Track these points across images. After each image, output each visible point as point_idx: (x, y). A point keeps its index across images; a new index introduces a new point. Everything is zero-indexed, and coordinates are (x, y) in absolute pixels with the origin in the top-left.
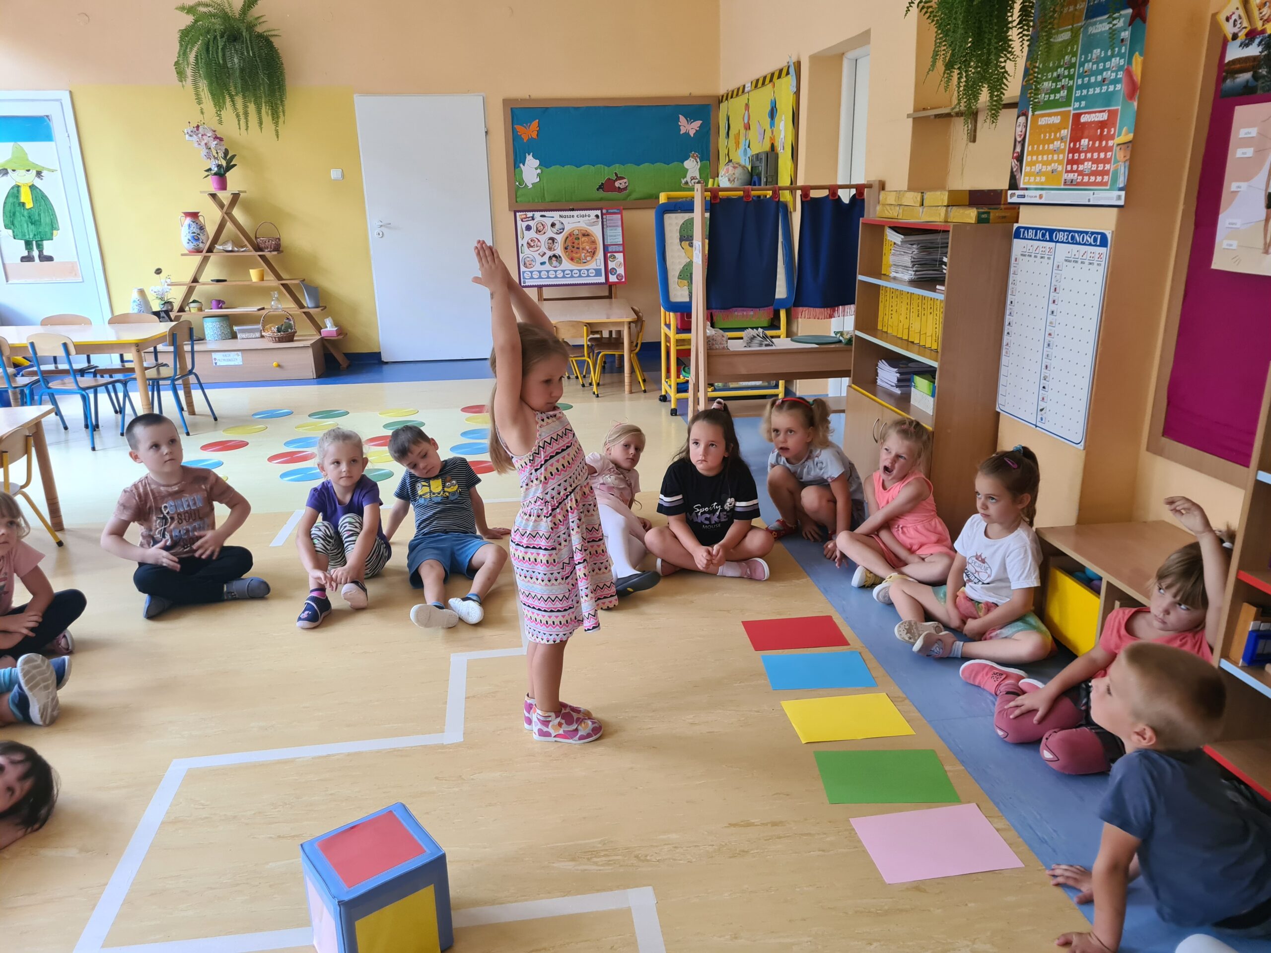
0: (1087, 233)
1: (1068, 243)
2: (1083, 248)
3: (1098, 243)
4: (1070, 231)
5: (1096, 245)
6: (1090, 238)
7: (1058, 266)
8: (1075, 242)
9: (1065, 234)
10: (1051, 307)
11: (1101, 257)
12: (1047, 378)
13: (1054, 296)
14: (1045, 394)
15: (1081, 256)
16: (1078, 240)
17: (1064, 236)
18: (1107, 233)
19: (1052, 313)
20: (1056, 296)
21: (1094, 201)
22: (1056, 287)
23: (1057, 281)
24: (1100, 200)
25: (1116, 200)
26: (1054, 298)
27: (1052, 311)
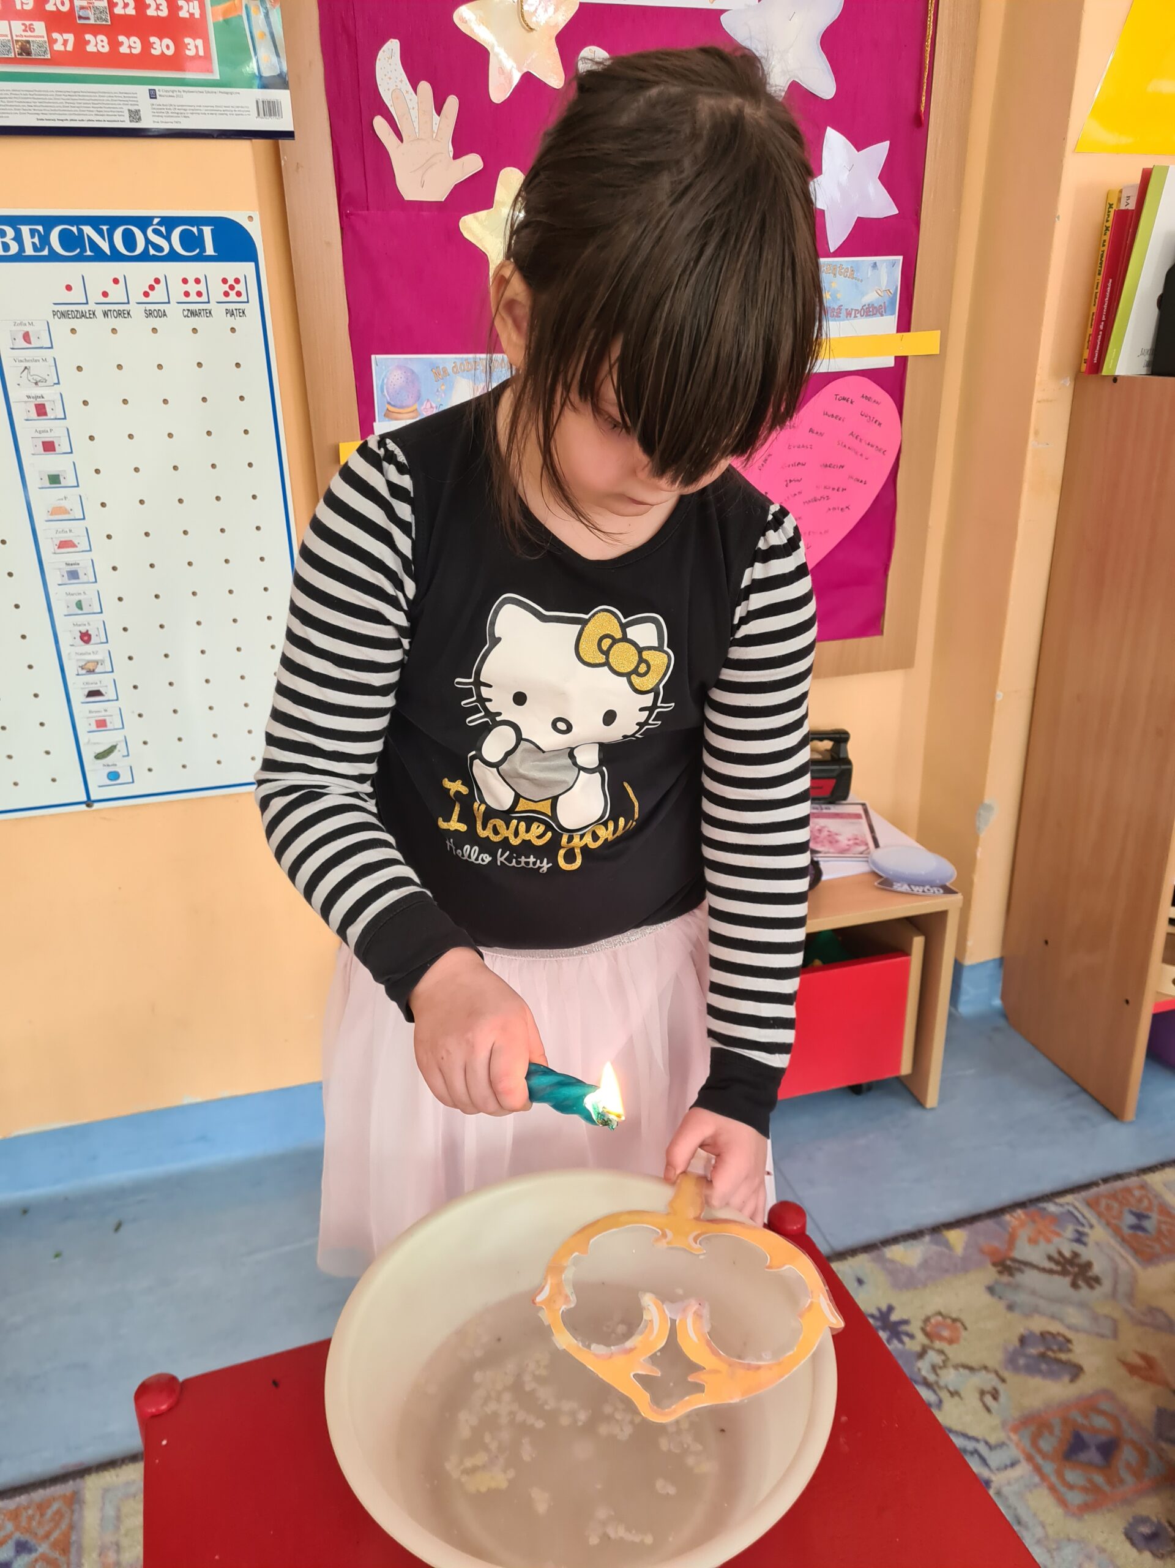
0: (143, 223)
1: (53, 257)
2: (140, 273)
3: (210, 250)
4: (49, 222)
5: (201, 258)
6: (168, 238)
7: (26, 337)
8: (89, 253)
9: (25, 230)
10: (39, 465)
11: (236, 290)
12: (100, 664)
13: (44, 431)
14: (106, 711)
15: (137, 295)
16: (105, 246)
17: (18, 238)
18: (240, 218)
19: (55, 479)
20: (51, 428)
21: (160, 119)
22: (39, 401)
23: (39, 384)
24: (186, 115)
25: (259, 115)
26: (43, 435)
27: (49, 476)
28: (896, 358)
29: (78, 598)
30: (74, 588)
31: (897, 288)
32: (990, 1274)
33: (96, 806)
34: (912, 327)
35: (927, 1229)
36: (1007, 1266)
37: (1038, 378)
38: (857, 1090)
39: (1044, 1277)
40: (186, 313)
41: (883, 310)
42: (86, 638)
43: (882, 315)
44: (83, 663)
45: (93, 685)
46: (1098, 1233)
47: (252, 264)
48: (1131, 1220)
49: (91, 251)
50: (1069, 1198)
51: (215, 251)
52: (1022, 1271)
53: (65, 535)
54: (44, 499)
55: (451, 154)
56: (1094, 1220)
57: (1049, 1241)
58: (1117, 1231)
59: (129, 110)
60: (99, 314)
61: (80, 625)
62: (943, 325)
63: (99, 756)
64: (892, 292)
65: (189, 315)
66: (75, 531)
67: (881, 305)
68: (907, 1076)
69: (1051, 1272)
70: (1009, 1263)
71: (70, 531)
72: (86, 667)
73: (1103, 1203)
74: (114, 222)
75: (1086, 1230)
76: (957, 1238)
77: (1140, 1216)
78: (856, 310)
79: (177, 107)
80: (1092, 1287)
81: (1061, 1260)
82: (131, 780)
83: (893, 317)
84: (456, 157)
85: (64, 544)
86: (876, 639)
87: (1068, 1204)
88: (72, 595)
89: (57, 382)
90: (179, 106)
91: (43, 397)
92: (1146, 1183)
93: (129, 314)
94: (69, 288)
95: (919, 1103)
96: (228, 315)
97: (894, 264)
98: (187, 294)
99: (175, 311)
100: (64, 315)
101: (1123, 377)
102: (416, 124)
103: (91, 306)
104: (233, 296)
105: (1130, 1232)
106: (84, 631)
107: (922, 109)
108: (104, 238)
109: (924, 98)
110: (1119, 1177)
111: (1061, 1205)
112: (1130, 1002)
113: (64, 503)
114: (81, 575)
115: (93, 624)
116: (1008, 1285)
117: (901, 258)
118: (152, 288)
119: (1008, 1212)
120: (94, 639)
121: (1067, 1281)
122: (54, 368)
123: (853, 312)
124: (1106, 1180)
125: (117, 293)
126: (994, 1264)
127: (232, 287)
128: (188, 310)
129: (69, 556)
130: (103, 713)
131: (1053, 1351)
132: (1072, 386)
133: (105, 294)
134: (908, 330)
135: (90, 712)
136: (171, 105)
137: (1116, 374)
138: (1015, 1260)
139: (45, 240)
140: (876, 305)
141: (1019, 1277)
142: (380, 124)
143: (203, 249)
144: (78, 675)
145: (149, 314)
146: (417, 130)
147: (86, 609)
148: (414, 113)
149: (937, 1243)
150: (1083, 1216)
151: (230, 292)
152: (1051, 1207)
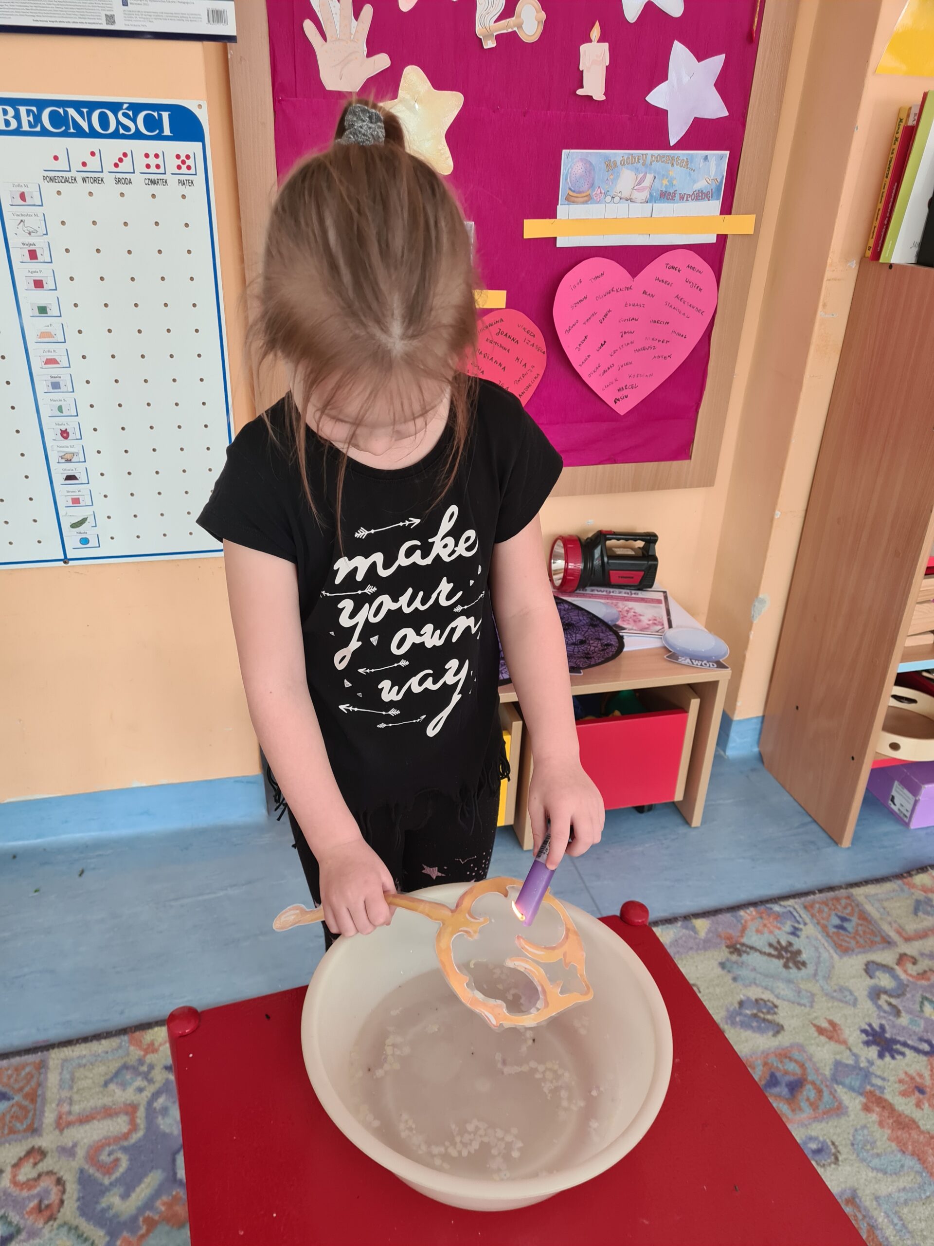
0: (115, 107)
1: (44, 133)
2: (112, 148)
3: (167, 131)
4: (42, 104)
5: (160, 137)
6: (134, 120)
7: (23, 196)
8: (72, 130)
9: (23, 110)
10: (31, 298)
11: (187, 164)
12: (75, 455)
13: (35, 272)
14: (79, 491)
15: (109, 166)
16: (85, 125)
17: (17, 116)
18: (191, 105)
19: (43, 310)
20: (41, 270)
21: (130, 23)
22: (32, 248)
23: (32, 234)
24: (151, 20)
25: (209, 21)
26: (34, 274)
27: (38, 307)
28: (718, 235)
29: (59, 403)
30: (56, 396)
31: (723, 177)
32: (723, 954)
33: (71, 563)
34: (733, 211)
35: (680, 917)
36: (736, 948)
37: (829, 261)
38: (640, 809)
39: (765, 958)
40: (147, 181)
41: (710, 195)
42: (65, 435)
43: (709, 200)
44: (63, 454)
45: (70, 472)
46: (810, 930)
47: (200, 144)
48: (836, 921)
49: (74, 129)
50: (791, 902)
51: (171, 132)
52: (748, 954)
53: (50, 354)
54: (35, 325)
55: (365, 53)
56: (808, 920)
57: (771, 932)
58: (824, 928)
59: (106, 15)
60: (79, 180)
61: (60, 425)
62: (758, 211)
63: (74, 526)
64: (719, 181)
65: (150, 183)
66: (57, 350)
67: (709, 192)
68: (678, 802)
69: (770, 955)
70: (738, 946)
71: (54, 351)
72: (65, 457)
73: (817, 906)
74: (92, 106)
75: (801, 926)
76: (702, 925)
77: (843, 919)
78: (688, 195)
79: (144, 13)
80: (799, 969)
81: (779, 947)
82: (98, 546)
83: (718, 202)
84: (369, 55)
85: (51, 361)
86: (686, 462)
87: (790, 906)
88: (55, 401)
89: (45, 233)
90: (145, 12)
91: (34, 245)
92: (852, 895)
93: (102, 180)
94: (56, 158)
95: (687, 822)
96: (180, 184)
97: (722, 157)
98: (148, 166)
99: (138, 179)
100: (52, 179)
101: (897, 265)
102: (338, 28)
103: (73, 174)
104: (184, 169)
105: (835, 930)
106: (63, 429)
107: (755, 28)
108: (84, 119)
109: (756, 19)
110: (831, 889)
111: (785, 907)
112: (855, 759)
113: (49, 329)
114: (62, 385)
115: (71, 425)
116: (736, 962)
117: (728, 153)
118: (121, 160)
119: (742, 909)
120: (71, 436)
121: (780, 963)
122: (44, 222)
123: (686, 196)
124: (821, 891)
125: (93, 164)
126: (727, 947)
127: (183, 162)
128: (149, 179)
129: (53, 370)
130: (77, 493)
131: (763, 1013)
132: (857, 268)
133: (84, 164)
134: (730, 213)
135: (67, 492)
136: (139, 11)
137: (892, 262)
138: (743, 945)
139: (38, 119)
140: (704, 191)
141: (745, 957)
142: (308, 26)
143: (162, 130)
144: (59, 463)
145: (118, 181)
146: (338, 32)
147: (65, 413)
148: (337, 18)
149: (686, 928)
150: (800, 916)
151: (182, 165)
152: (776, 908)
